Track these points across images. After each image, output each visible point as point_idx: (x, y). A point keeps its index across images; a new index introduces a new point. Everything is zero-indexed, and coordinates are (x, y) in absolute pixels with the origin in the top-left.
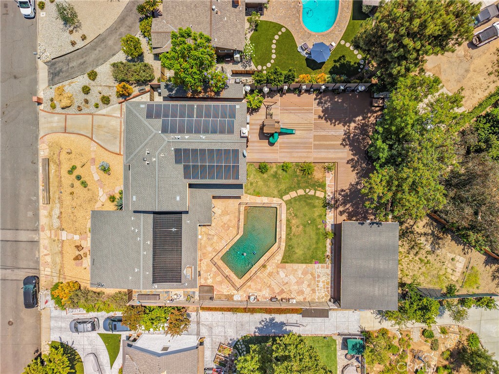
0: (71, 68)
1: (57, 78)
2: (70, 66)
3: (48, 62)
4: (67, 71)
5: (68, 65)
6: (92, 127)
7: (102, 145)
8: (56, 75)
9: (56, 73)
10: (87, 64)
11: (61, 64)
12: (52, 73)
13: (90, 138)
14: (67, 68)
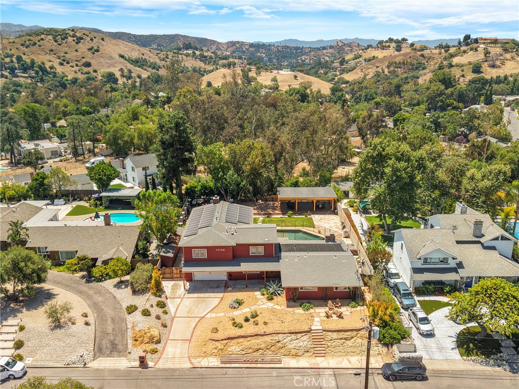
0: (113, 331)
1: (120, 347)
2: (111, 332)
3: (95, 355)
4: (115, 335)
5: (109, 333)
6: (189, 317)
7: (210, 310)
8: (116, 348)
9: (113, 348)
10: (115, 317)
11: (104, 342)
12: (111, 351)
13: (201, 319)
14: (111, 335)
